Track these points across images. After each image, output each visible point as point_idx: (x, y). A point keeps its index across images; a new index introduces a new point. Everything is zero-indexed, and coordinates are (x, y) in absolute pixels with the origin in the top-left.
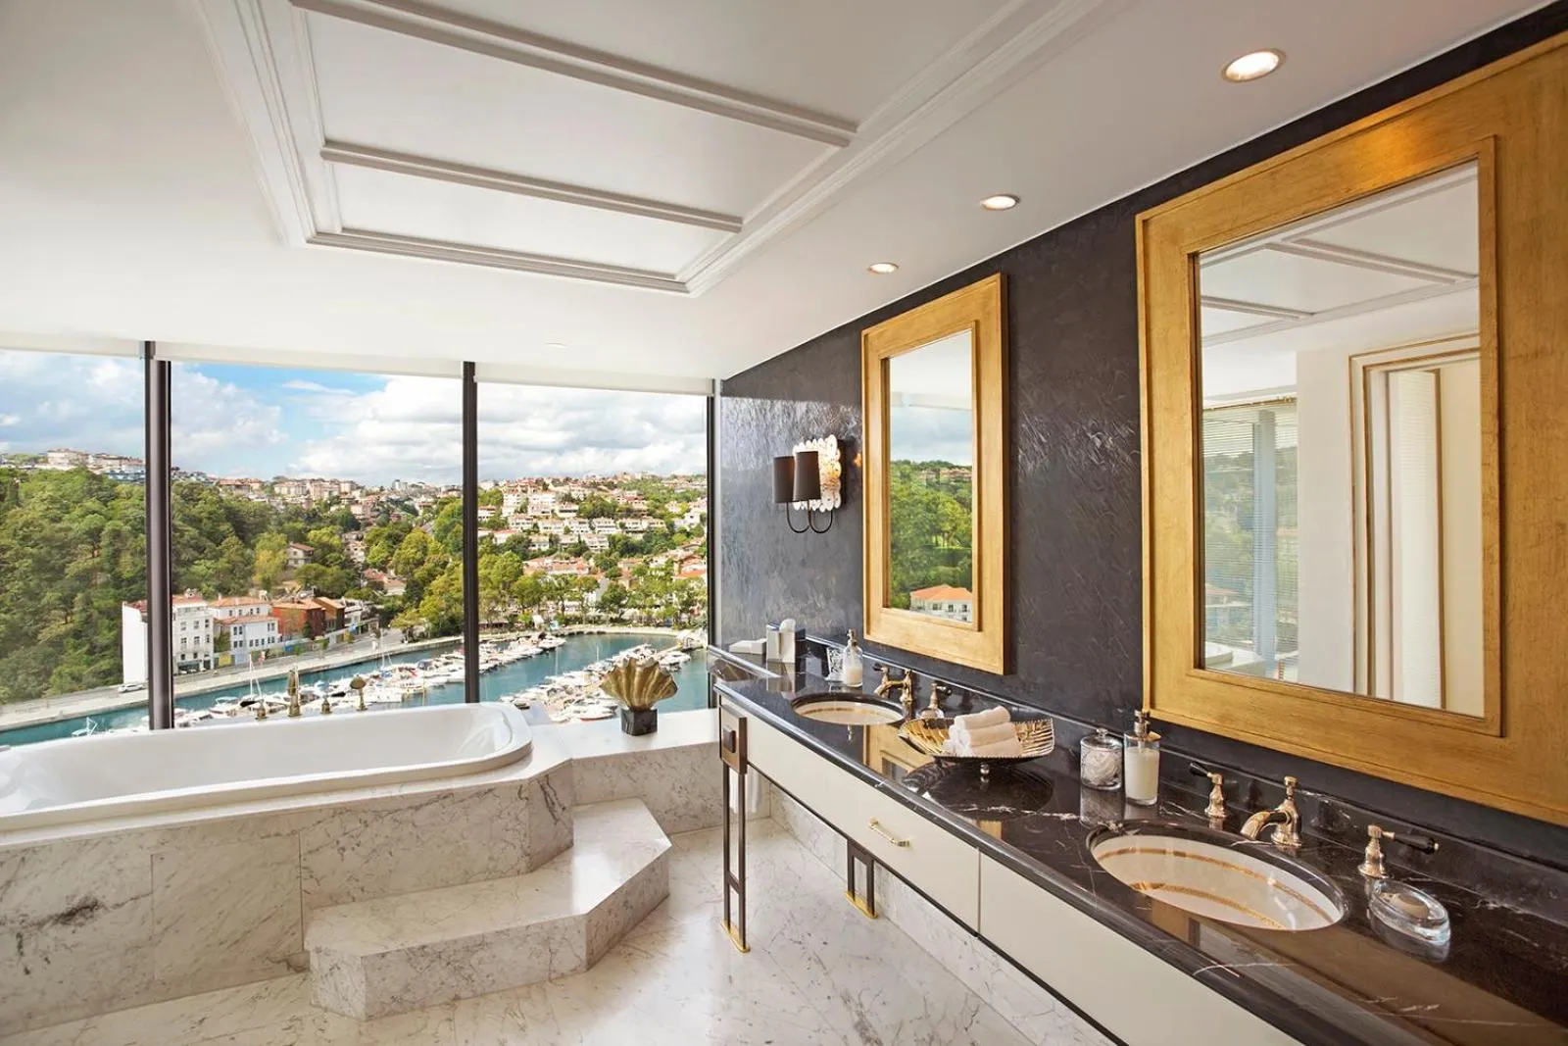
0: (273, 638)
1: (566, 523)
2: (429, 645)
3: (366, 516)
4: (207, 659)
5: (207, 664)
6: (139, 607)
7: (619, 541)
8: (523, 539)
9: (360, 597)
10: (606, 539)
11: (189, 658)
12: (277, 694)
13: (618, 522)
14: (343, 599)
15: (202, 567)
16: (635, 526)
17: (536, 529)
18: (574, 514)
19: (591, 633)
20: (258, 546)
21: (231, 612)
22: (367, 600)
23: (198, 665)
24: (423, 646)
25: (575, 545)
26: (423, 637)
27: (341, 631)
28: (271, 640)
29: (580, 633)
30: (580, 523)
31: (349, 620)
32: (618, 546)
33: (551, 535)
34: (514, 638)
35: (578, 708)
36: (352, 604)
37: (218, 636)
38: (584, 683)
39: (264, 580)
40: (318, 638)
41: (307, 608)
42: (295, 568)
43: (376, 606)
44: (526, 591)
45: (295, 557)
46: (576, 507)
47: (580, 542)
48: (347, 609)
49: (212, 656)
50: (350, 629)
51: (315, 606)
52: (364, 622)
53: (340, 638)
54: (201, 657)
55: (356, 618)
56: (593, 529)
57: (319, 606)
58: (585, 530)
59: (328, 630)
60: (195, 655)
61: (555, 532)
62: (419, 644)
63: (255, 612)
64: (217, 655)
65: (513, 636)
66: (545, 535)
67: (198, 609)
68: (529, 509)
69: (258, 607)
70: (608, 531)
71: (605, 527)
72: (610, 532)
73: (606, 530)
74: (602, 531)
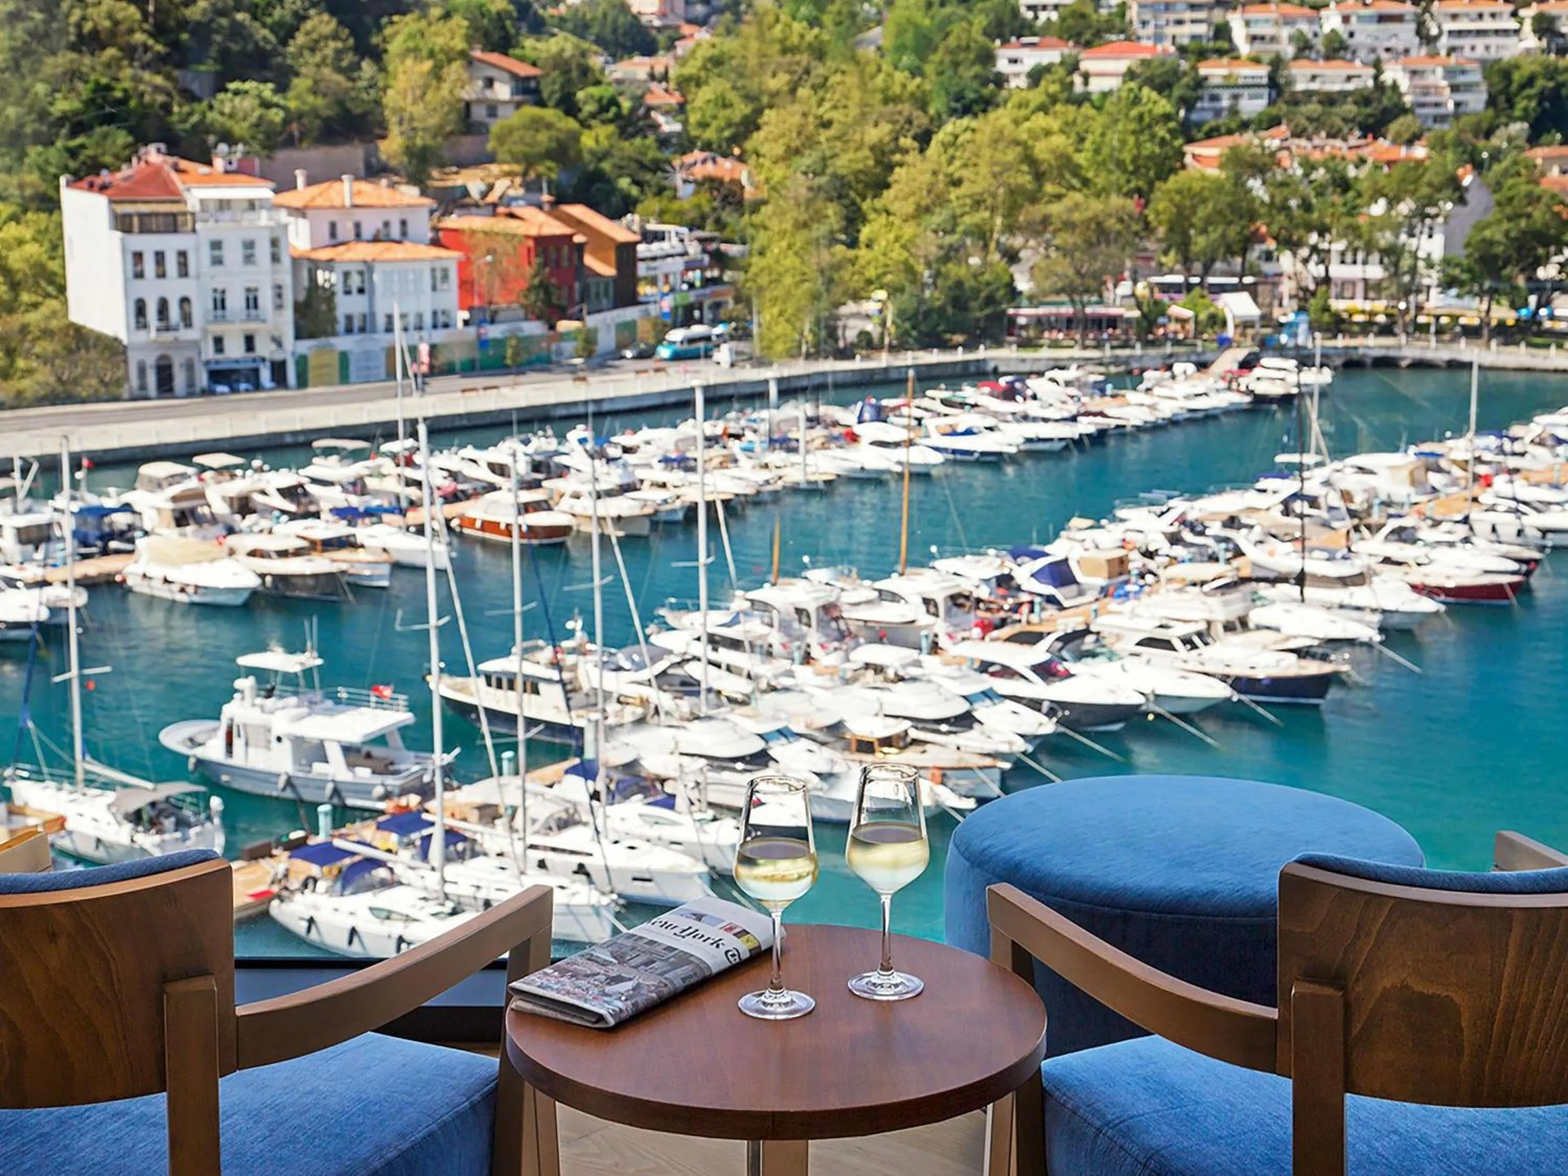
0: (448, 315)
3: (671, 21)
4: (278, 356)
5: (278, 369)
6: (103, 188)
7: (1530, 81)
8: (1176, 74)
9: (679, 218)
10: (1476, 77)
11: (235, 350)
12: (469, 452)
14: (633, 219)
15: (247, 103)
17: (1224, 45)
19: (1420, 365)
20: (394, 47)
21: (333, 226)
22: (702, 227)
23: (256, 371)
24: (872, 371)
25: (1363, 99)
26: (868, 343)
28: (441, 322)
29: (1386, 363)
31: (649, 282)
32: (1521, 104)
33: (1276, 63)
35: (1396, 550)
36: (659, 237)
37: (302, 297)
38: (1401, 491)
39: (409, 151)
40: (564, 325)
41: (534, 232)
43: (724, 247)
44: (1203, 212)
45: (489, 94)
47: (1380, 86)
48: (642, 249)
49: (292, 348)
50: (653, 310)
51: (555, 228)
53: (628, 330)
54: (264, 348)
55: (669, 277)
56: (1427, 40)
57: (566, 230)
58: (1398, 44)
59: (591, 303)
60: (249, 342)
62: (857, 364)
63: (395, 232)
64: (305, 347)
66: (1256, 60)
67: (252, 205)
69: (404, 217)
70: (1487, 48)
71: (1480, 33)
72: (1493, 50)
73: (1480, 42)
74: (1462, 48)
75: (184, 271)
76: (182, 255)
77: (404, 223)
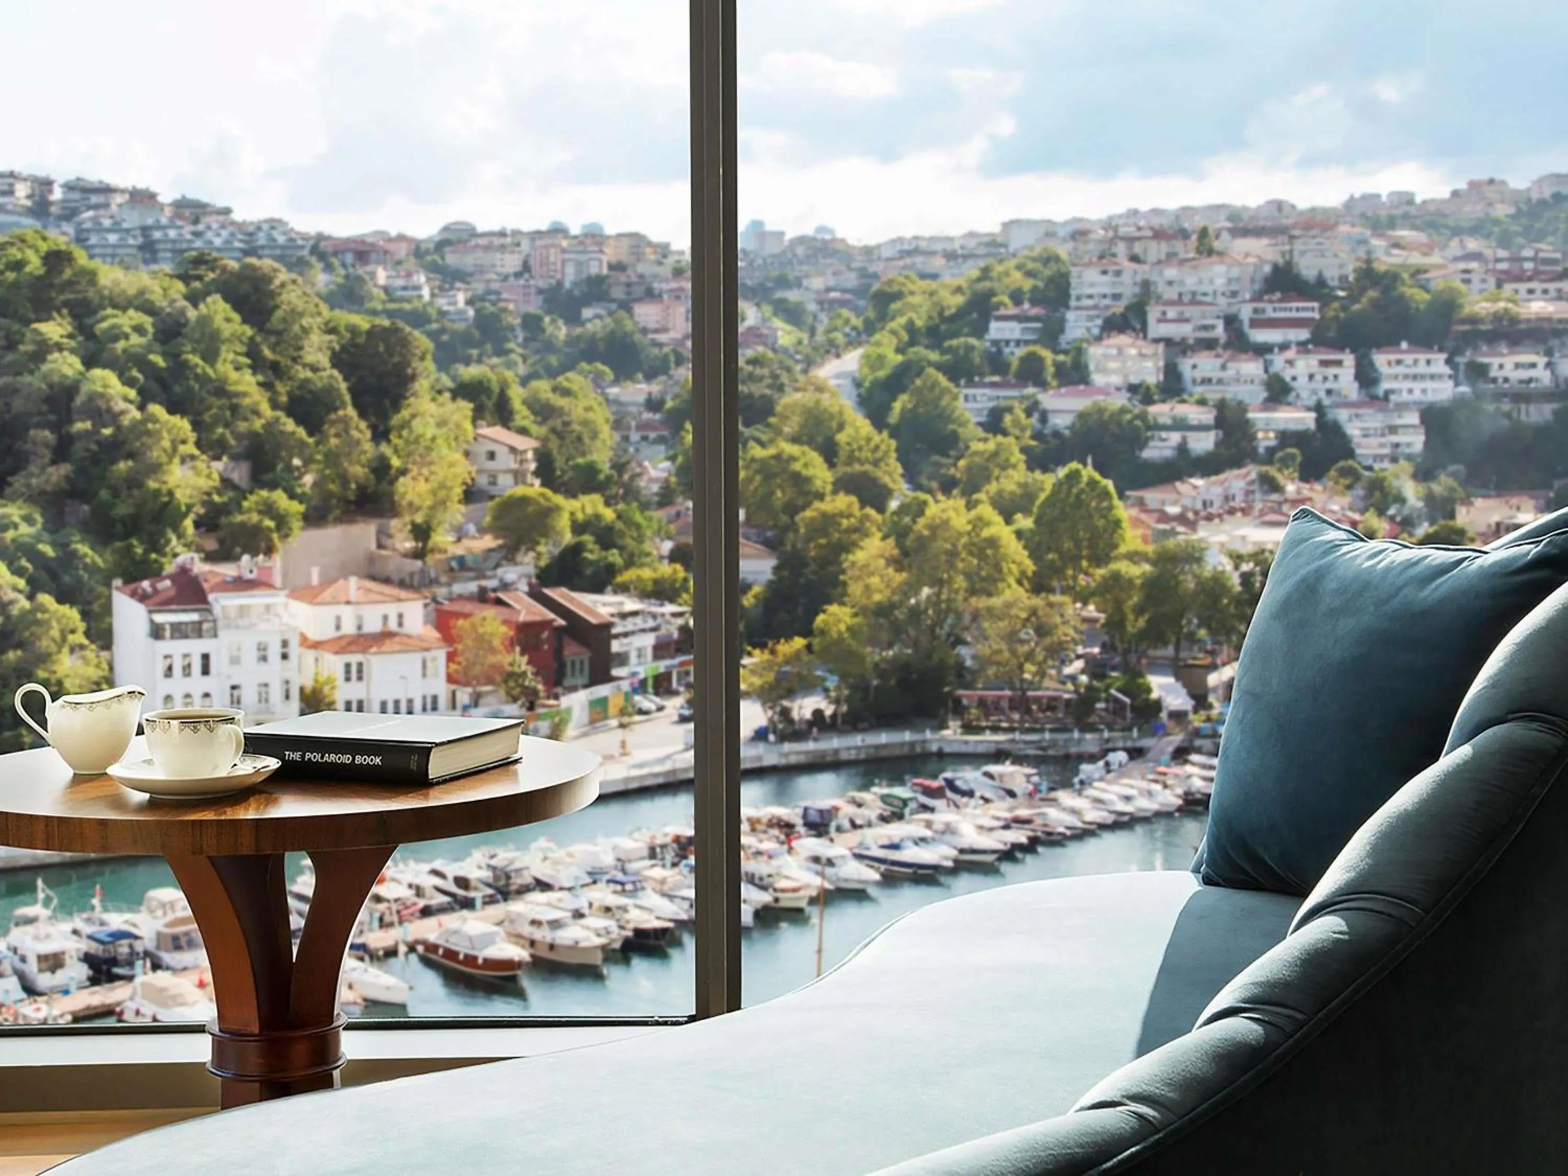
0: (435, 699)
1: (1278, 361)
2: (836, 752)
6: (143, 597)
8: (1128, 416)
10: (1415, 418)
13: (1461, 360)
14: (609, 596)
16: (1524, 374)
18: (1304, 334)
20: (407, 433)
21: (338, 619)
22: (672, 601)
25: (1305, 439)
27: (602, 690)
28: (431, 704)
30: (1324, 363)
31: (622, 659)
33: (1221, 406)
34: (1094, 749)
36: (634, 612)
37: (308, 684)
40: (542, 705)
41: (518, 618)
42: (492, 498)
45: (491, 465)
46: (1311, 310)
48: (619, 626)
50: (623, 684)
51: (539, 612)
52: (662, 666)
53: (599, 710)
55: (640, 653)
56: (1369, 383)
57: (548, 614)
58: (1340, 385)
59: (568, 682)
61: (1232, 392)
63: (392, 623)
65: (1090, 742)
66: (1203, 403)
67: (266, 610)
68: (1153, 313)
69: (401, 611)
70: (1424, 391)
71: (1415, 377)
72: (1430, 393)
73: (1417, 386)
74: (1400, 391)
75: (206, 671)
76: (206, 657)
77: (400, 616)
